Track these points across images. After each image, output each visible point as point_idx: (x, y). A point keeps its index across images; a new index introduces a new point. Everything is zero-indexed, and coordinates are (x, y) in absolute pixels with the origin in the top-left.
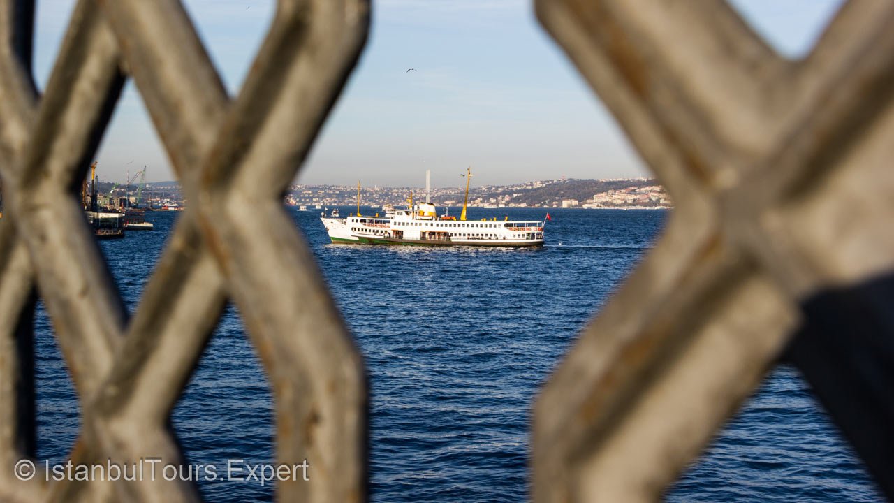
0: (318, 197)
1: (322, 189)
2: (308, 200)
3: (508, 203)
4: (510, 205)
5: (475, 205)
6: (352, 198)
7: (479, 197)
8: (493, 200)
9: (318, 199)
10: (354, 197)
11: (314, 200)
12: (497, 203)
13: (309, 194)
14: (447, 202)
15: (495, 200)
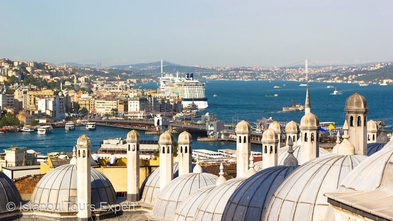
0: (239, 75)
1: (241, 70)
2: (233, 77)
3: (353, 80)
4: (354, 82)
5: (334, 82)
6: (260, 75)
7: (337, 76)
8: (345, 78)
9: (239, 76)
10: (261, 75)
11: (237, 77)
12: (347, 80)
13: (234, 73)
14: (318, 79)
15: (346, 78)
